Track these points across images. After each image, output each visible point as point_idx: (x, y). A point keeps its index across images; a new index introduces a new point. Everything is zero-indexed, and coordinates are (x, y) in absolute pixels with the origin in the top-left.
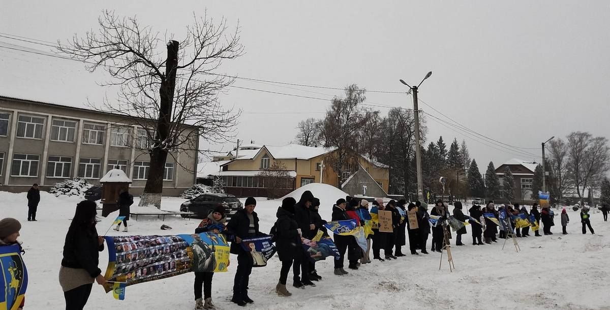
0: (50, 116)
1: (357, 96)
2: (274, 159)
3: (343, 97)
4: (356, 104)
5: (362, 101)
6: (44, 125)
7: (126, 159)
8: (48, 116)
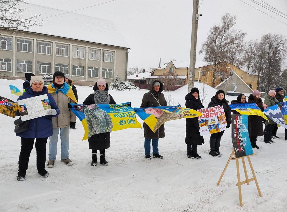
0: (35, 39)
1: (230, 22)
2: (176, 68)
3: (221, 24)
4: (228, 29)
5: (233, 25)
6: (32, 44)
7: (83, 65)
8: (34, 39)
